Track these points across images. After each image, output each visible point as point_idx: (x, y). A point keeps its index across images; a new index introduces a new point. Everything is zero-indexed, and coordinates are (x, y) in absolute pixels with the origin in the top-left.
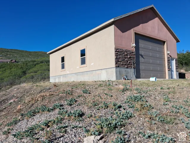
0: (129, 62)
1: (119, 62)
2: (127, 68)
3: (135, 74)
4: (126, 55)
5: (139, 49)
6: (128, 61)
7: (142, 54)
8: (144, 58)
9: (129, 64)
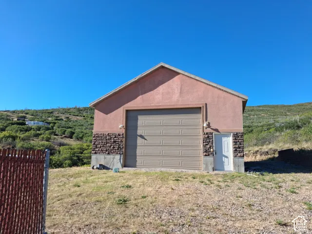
0: (112, 147)
1: (97, 148)
2: (109, 154)
3: (120, 161)
4: (108, 139)
5: (137, 128)
6: (110, 146)
7: (143, 135)
8: (146, 139)
9: (113, 150)
